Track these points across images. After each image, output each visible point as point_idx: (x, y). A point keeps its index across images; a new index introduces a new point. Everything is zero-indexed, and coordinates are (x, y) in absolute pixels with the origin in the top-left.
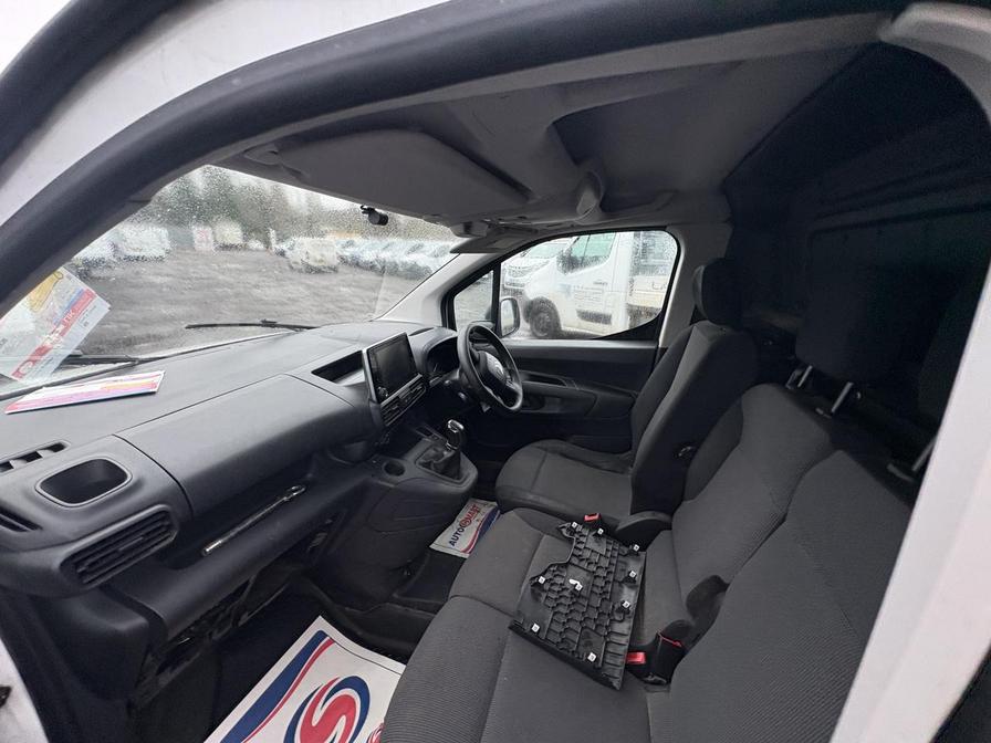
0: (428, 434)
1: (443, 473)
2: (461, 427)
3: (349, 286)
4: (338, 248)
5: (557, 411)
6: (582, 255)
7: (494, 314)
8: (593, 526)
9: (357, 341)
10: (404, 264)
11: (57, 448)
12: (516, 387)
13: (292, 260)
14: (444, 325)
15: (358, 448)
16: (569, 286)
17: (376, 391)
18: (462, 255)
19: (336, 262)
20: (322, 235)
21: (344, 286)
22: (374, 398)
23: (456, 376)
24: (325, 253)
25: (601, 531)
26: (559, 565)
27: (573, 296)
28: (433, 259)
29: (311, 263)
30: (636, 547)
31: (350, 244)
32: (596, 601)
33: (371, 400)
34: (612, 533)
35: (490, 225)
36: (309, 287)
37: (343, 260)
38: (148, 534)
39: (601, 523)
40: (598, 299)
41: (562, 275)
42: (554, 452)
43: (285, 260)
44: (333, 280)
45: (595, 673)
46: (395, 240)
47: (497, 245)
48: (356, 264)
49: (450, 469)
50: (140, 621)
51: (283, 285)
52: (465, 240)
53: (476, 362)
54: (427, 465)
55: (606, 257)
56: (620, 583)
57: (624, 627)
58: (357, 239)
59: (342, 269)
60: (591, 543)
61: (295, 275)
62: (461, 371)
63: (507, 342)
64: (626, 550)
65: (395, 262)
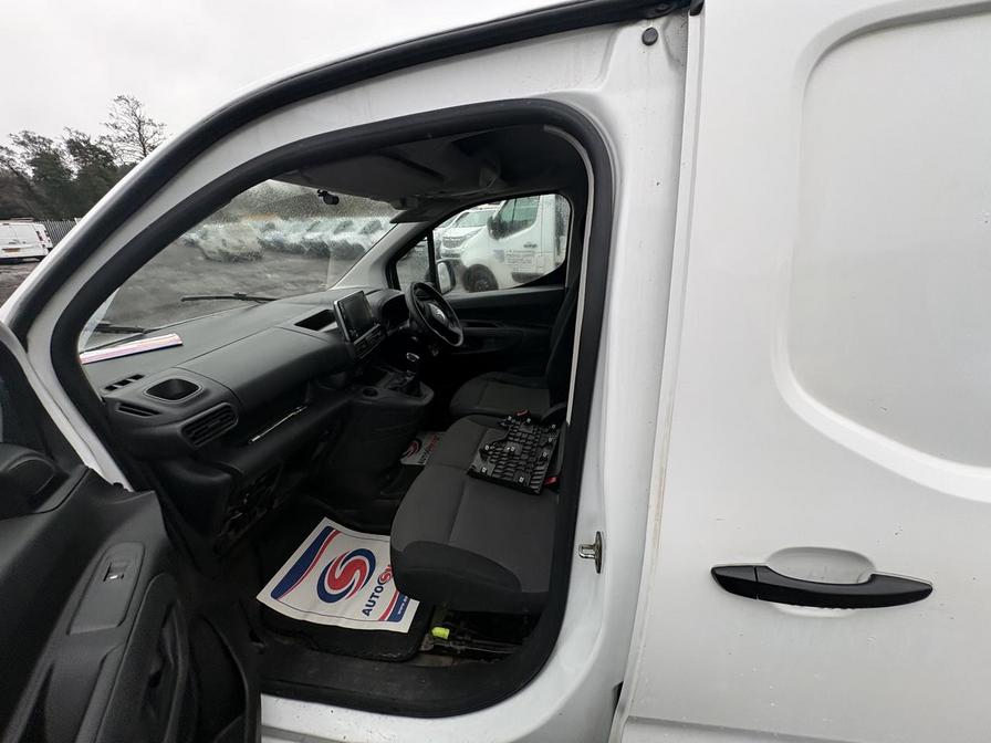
0: (392, 371)
1: (407, 393)
2: (417, 357)
3: (277, 271)
4: (257, 233)
5: (494, 350)
6: (510, 219)
7: (433, 274)
8: (523, 419)
9: (321, 303)
10: (334, 244)
11: (137, 377)
12: (458, 330)
13: (206, 249)
14: (390, 287)
15: (340, 377)
16: (502, 251)
17: (349, 333)
18: (400, 225)
19: (258, 247)
20: (235, 220)
21: (271, 273)
22: (348, 338)
23: (408, 324)
24: (243, 238)
25: (529, 420)
26: (499, 442)
27: (506, 261)
28: (363, 236)
29: (231, 251)
30: (554, 426)
31: (271, 227)
32: (525, 457)
33: (346, 340)
34: (536, 421)
35: (419, 199)
36: (233, 277)
37: (266, 246)
38: (222, 420)
39: (528, 415)
40: (529, 262)
41: (495, 241)
42: (495, 380)
43: (197, 250)
44: (259, 267)
45: (524, 489)
46: (319, 219)
47: (427, 214)
48: (280, 248)
49: (412, 390)
50: (226, 476)
51: (201, 277)
52: (400, 212)
53: (423, 311)
54: (395, 389)
55: (533, 221)
56: (543, 447)
57: (543, 468)
58: (278, 222)
59: (266, 255)
60: (523, 429)
61: (215, 266)
62: (411, 321)
63: (446, 297)
64: (547, 430)
65: (323, 244)
